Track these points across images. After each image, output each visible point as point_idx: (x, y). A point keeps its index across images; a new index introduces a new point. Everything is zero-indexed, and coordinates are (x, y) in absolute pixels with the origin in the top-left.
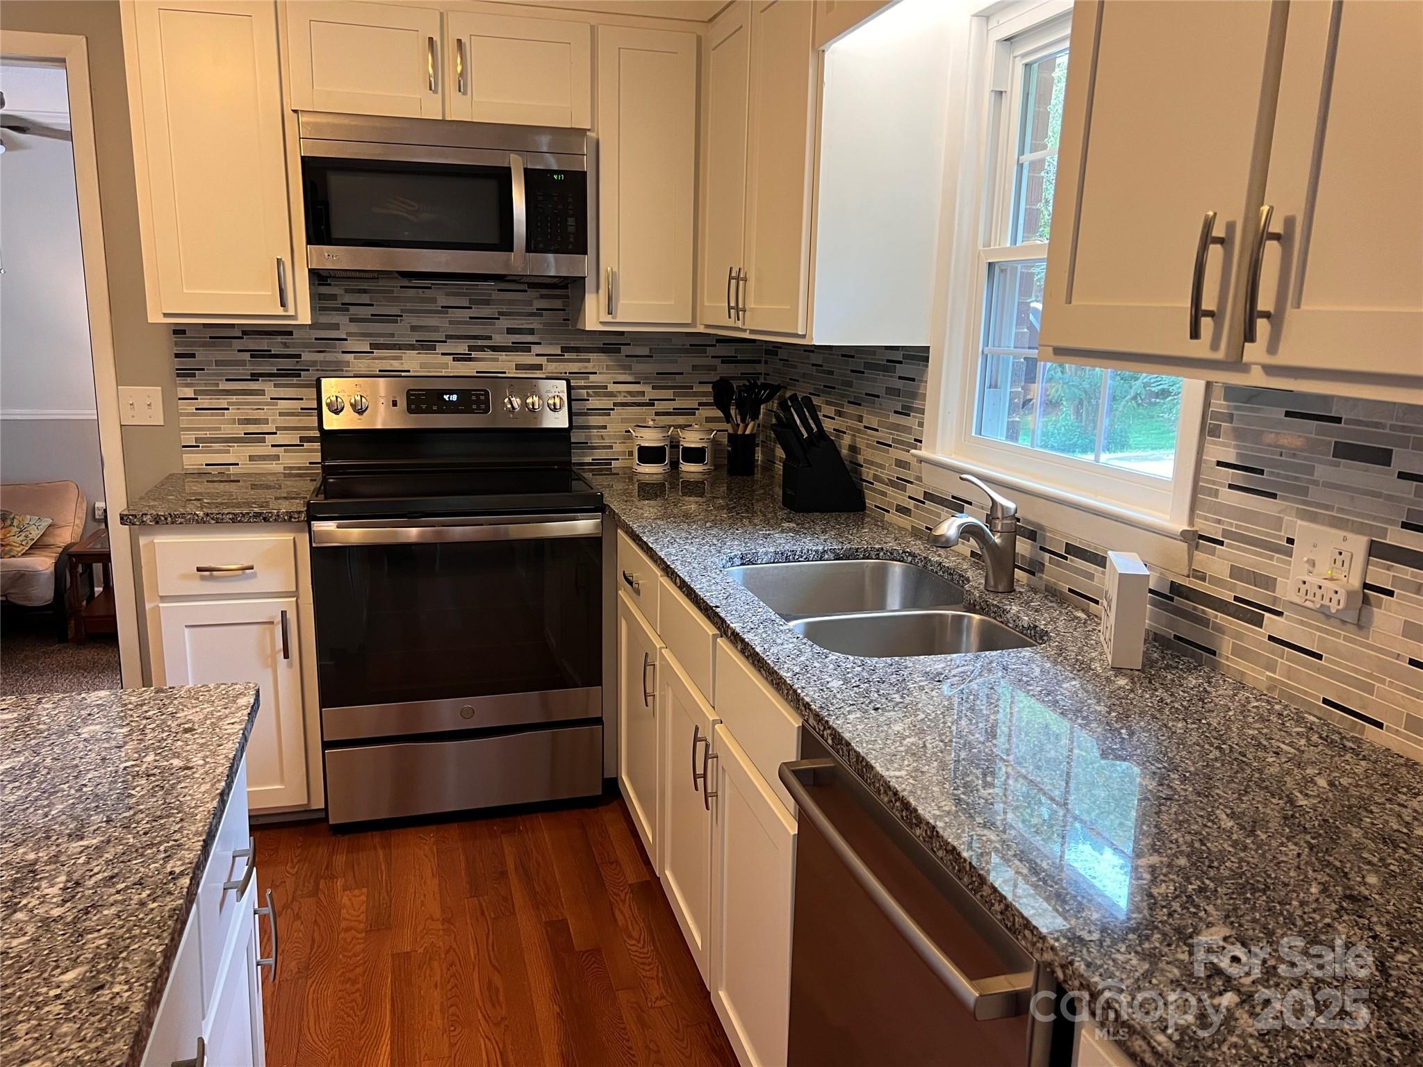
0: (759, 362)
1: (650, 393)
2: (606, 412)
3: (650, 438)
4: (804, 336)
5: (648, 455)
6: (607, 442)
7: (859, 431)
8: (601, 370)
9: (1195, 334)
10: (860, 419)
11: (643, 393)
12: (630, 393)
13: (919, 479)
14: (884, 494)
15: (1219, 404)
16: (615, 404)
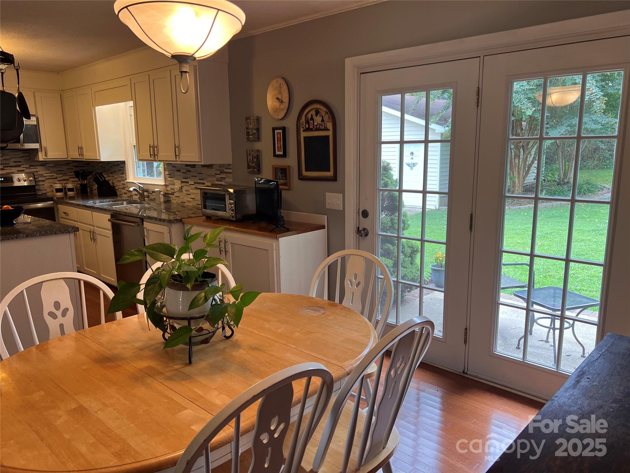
0: (85, 167)
1: (55, 176)
2: (44, 181)
3: (58, 186)
4: (99, 160)
5: (58, 190)
6: (45, 188)
7: (113, 179)
8: (41, 171)
9: (151, 157)
10: (113, 177)
11: (53, 176)
12: (50, 176)
13: (127, 186)
14: (121, 191)
15: (166, 166)
16: (46, 179)
